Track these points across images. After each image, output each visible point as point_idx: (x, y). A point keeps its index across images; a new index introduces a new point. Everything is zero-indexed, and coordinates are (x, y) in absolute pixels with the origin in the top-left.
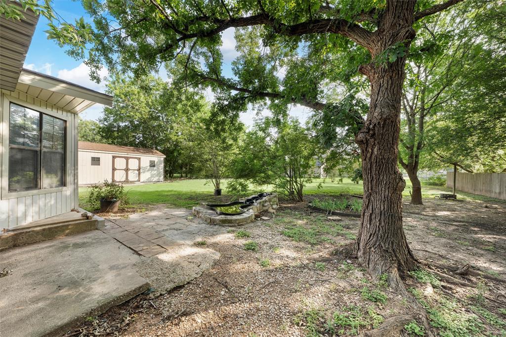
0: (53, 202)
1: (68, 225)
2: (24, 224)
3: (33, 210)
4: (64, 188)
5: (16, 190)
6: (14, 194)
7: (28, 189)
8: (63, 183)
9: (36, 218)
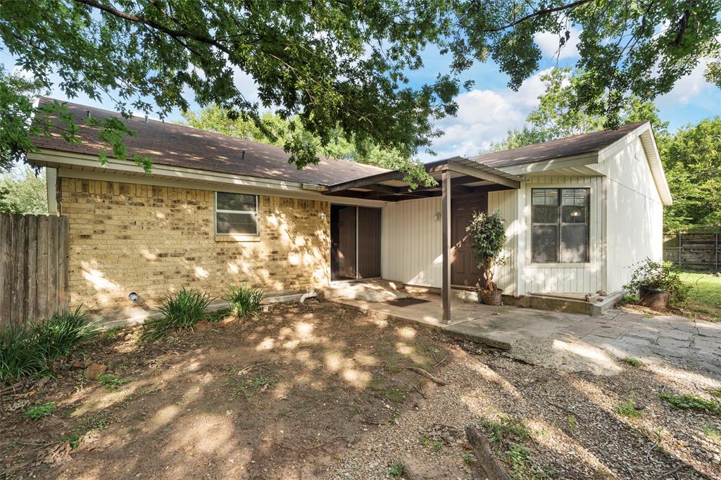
0: (572, 277)
1: (565, 301)
2: (544, 292)
3: (552, 280)
4: (587, 264)
5: (538, 262)
6: (535, 265)
7: (547, 261)
8: (586, 258)
9: (554, 289)
